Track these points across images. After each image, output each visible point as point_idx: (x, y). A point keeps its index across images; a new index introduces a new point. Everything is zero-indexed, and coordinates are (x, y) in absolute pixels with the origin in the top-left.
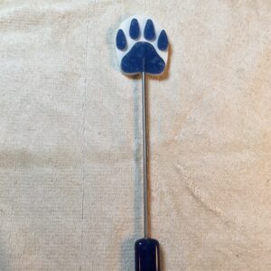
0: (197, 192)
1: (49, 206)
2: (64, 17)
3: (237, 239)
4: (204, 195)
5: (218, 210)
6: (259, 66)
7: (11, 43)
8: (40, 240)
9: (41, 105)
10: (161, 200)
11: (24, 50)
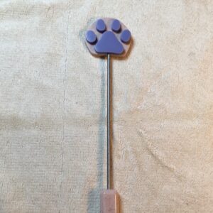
0: (155, 152)
1: (35, 161)
2: (49, 9)
3: (188, 191)
4: (161, 154)
5: (172, 166)
6: (207, 51)
7: (7, 29)
8: (27, 189)
9: (30, 79)
10: (126, 158)
11: (16, 35)
